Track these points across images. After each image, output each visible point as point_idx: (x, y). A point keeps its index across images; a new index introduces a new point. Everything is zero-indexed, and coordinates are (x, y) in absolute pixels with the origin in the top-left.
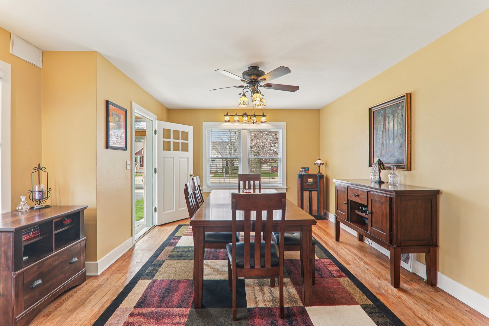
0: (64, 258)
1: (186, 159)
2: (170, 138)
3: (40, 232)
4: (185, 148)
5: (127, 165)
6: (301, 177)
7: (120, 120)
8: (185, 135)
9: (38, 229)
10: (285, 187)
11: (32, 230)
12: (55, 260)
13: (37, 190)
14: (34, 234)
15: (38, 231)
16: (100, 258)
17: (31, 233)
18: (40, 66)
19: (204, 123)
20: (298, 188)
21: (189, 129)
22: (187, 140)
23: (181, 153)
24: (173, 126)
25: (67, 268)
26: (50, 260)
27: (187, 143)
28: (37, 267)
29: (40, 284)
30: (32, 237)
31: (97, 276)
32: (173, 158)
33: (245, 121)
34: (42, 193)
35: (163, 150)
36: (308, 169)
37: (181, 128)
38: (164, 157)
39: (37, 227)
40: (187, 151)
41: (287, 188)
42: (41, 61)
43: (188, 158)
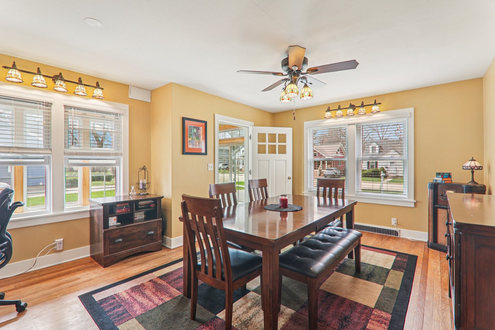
0: (142, 229)
1: (285, 162)
2: (265, 142)
3: (130, 209)
4: (283, 150)
5: (209, 167)
6: (435, 187)
7: (199, 131)
8: (283, 138)
9: (128, 207)
10: (413, 200)
11: (125, 207)
12: (134, 229)
13: (141, 183)
14: (125, 210)
15: (129, 208)
16: (174, 237)
17: (124, 209)
18: (149, 101)
19: (306, 123)
20: (429, 203)
21: (288, 131)
22: (285, 142)
23: (277, 156)
24: (268, 130)
25: (144, 237)
26: (129, 228)
27: (285, 145)
28: (119, 230)
29: (120, 241)
30: (124, 211)
31: (170, 249)
32: (269, 161)
33: (350, 115)
34: (143, 185)
35: (258, 153)
36: (449, 176)
37: (278, 131)
38: (258, 160)
39: (128, 206)
40: (286, 154)
41: (415, 201)
42: (150, 98)
43: (286, 161)
